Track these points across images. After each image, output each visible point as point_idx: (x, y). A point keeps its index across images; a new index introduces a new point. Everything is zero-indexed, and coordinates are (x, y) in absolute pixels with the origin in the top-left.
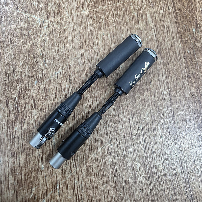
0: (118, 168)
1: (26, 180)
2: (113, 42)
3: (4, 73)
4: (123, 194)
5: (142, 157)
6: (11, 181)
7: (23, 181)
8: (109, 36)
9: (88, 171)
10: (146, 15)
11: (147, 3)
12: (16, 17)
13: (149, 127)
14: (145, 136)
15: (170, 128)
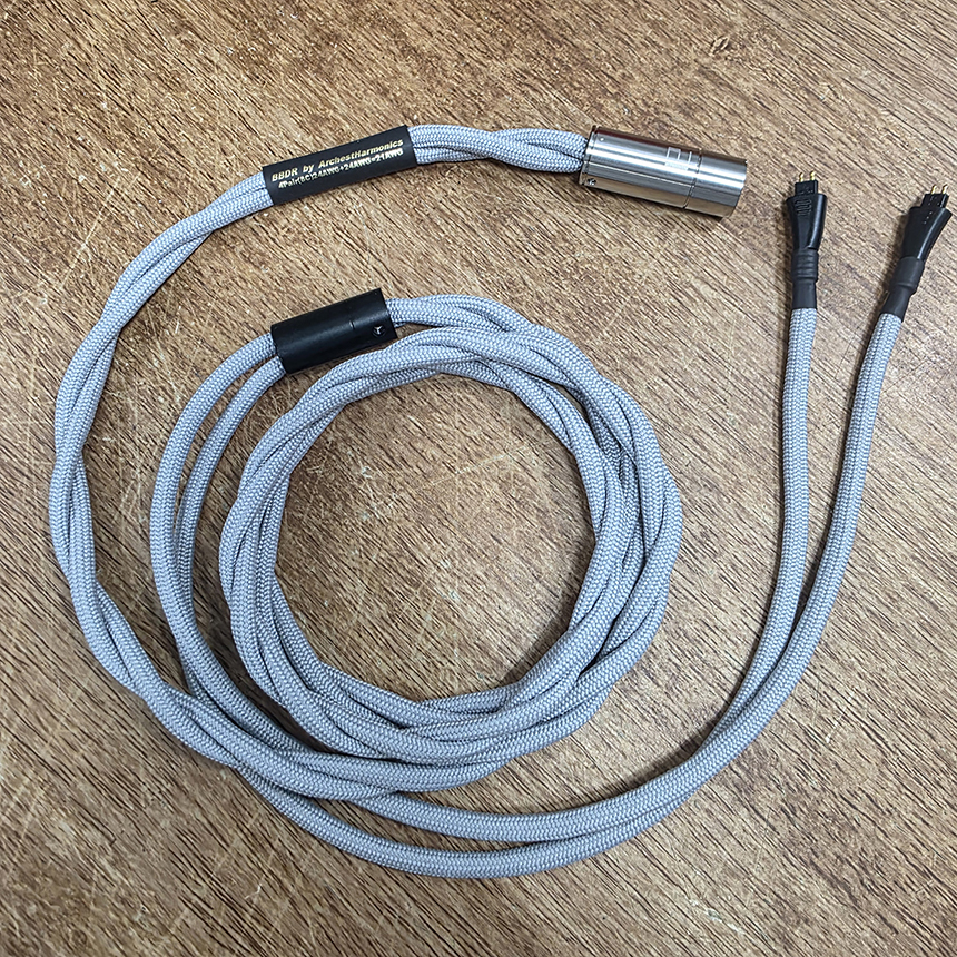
0: (888, 614)
1: (747, 771)
2: (677, 387)
3: (536, 608)
4: (936, 652)
5: (914, 558)
6: (726, 796)
7: (746, 779)
8: (660, 381)
9: (841, 664)
10: (692, 287)
11: (673, 263)
12: (464, 486)
13: (878, 490)
14: (885, 514)
15: (917, 463)
